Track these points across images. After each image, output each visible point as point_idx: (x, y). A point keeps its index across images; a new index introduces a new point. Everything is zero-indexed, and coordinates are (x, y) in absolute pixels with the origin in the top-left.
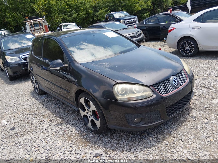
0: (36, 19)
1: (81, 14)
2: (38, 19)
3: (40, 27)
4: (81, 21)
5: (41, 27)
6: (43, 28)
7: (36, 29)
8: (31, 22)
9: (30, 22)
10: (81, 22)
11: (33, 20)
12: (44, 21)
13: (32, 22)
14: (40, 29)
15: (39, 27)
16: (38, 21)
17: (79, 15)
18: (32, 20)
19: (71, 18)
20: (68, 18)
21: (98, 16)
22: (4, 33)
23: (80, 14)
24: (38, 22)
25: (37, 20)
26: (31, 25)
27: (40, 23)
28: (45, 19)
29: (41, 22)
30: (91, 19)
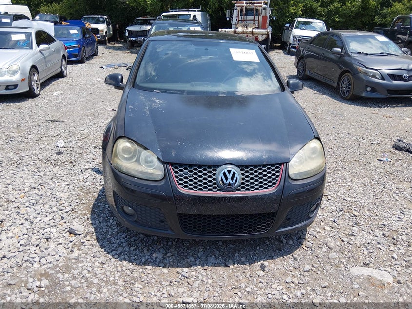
0: (252, 2)
1: (349, 5)
2: (256, 2)
3: (254, 17)
4: (343, 20)
5: (257, 17)
6: (258, 21)
7: (248, 19)
8: (242, 5)
9: (240, 5)
10: (343, 23)
11: (248, 2)
12: (265, 6)
13: (244, 5)
14: (254, 20)
15: (251, 17)
16: (256, 5)
17: (344, 7)
18: (245, 2)
19: (326, 9)
20: (319, 9)
21: (384, 16)
22: (194, 16)
23: (345, 5)
24: (254, 8)
25: (254, 3)
26: (242, 10)
27: (257, 10)
28: (269, 4)
29: (259, 8)
30: (366, 20)
